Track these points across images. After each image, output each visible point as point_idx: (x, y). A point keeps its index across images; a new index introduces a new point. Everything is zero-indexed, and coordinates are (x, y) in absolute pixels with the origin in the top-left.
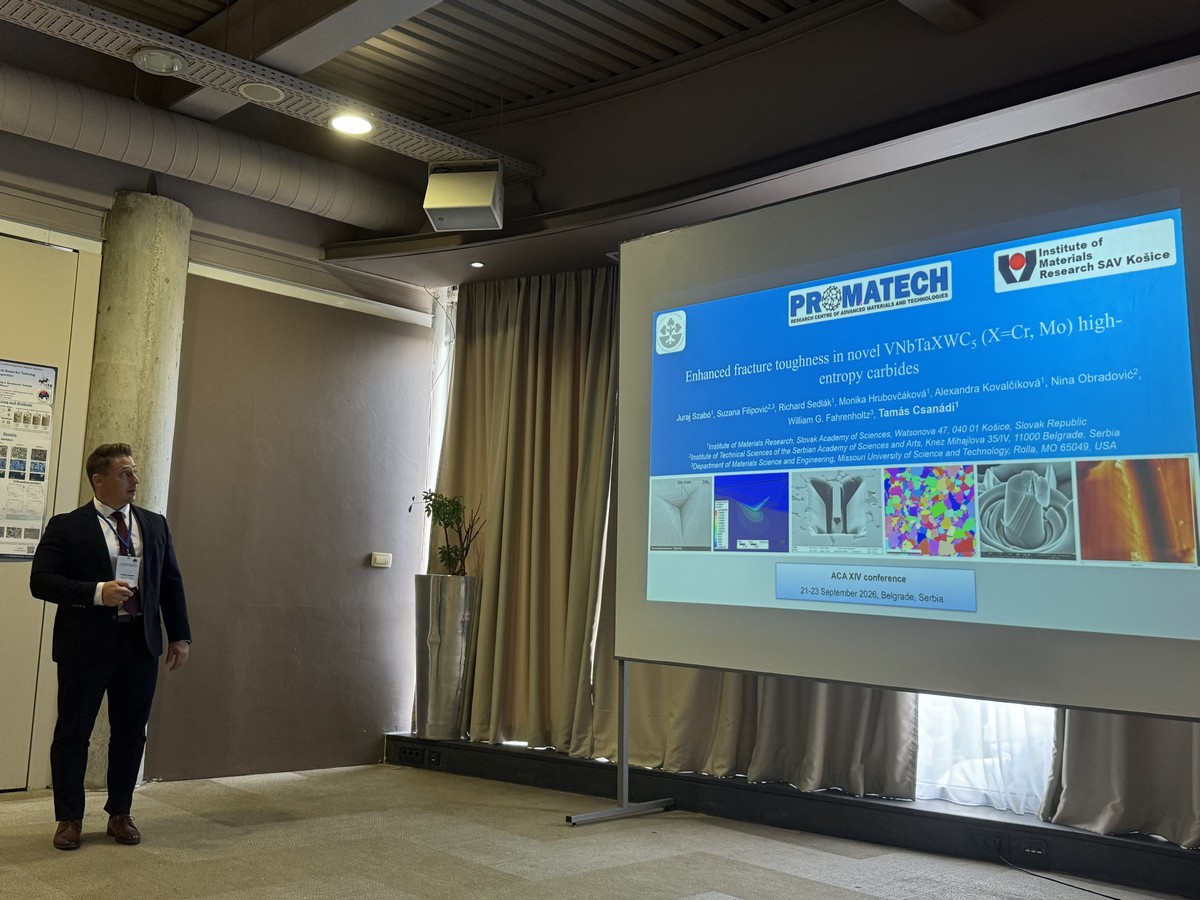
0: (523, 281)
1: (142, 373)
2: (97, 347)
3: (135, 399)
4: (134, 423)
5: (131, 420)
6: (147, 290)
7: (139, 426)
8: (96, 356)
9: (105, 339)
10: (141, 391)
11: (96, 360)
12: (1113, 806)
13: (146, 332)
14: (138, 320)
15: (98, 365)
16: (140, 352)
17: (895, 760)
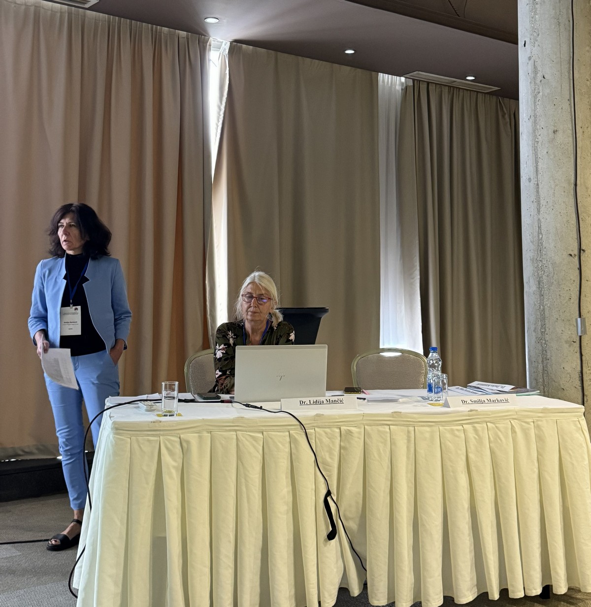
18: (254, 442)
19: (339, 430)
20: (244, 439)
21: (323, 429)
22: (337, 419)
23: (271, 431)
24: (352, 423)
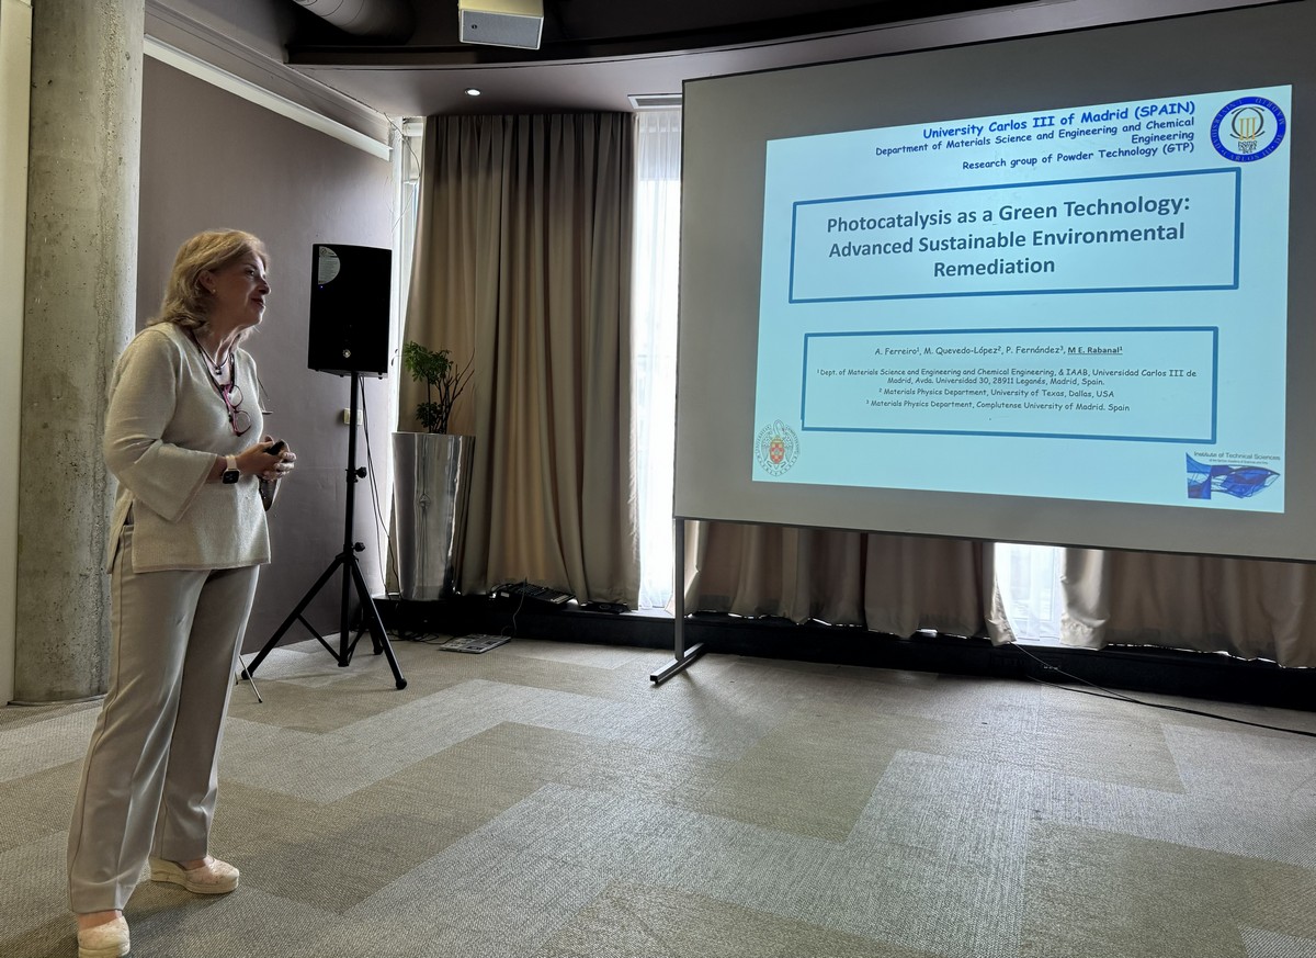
0: (510, 119)
1: (103, 174)
2: (35, 134)
3: (96, 208)
4: (98, 240)
5: (93, 236)
6: (103, 65)
7: (103, 244)
8: (35, 146)
9: (47, 123)
10: (104, 199)
11: (36, 153)
13: (106, 121)
14: (95, 102)
15: (40, 159)
16: (99, 149)
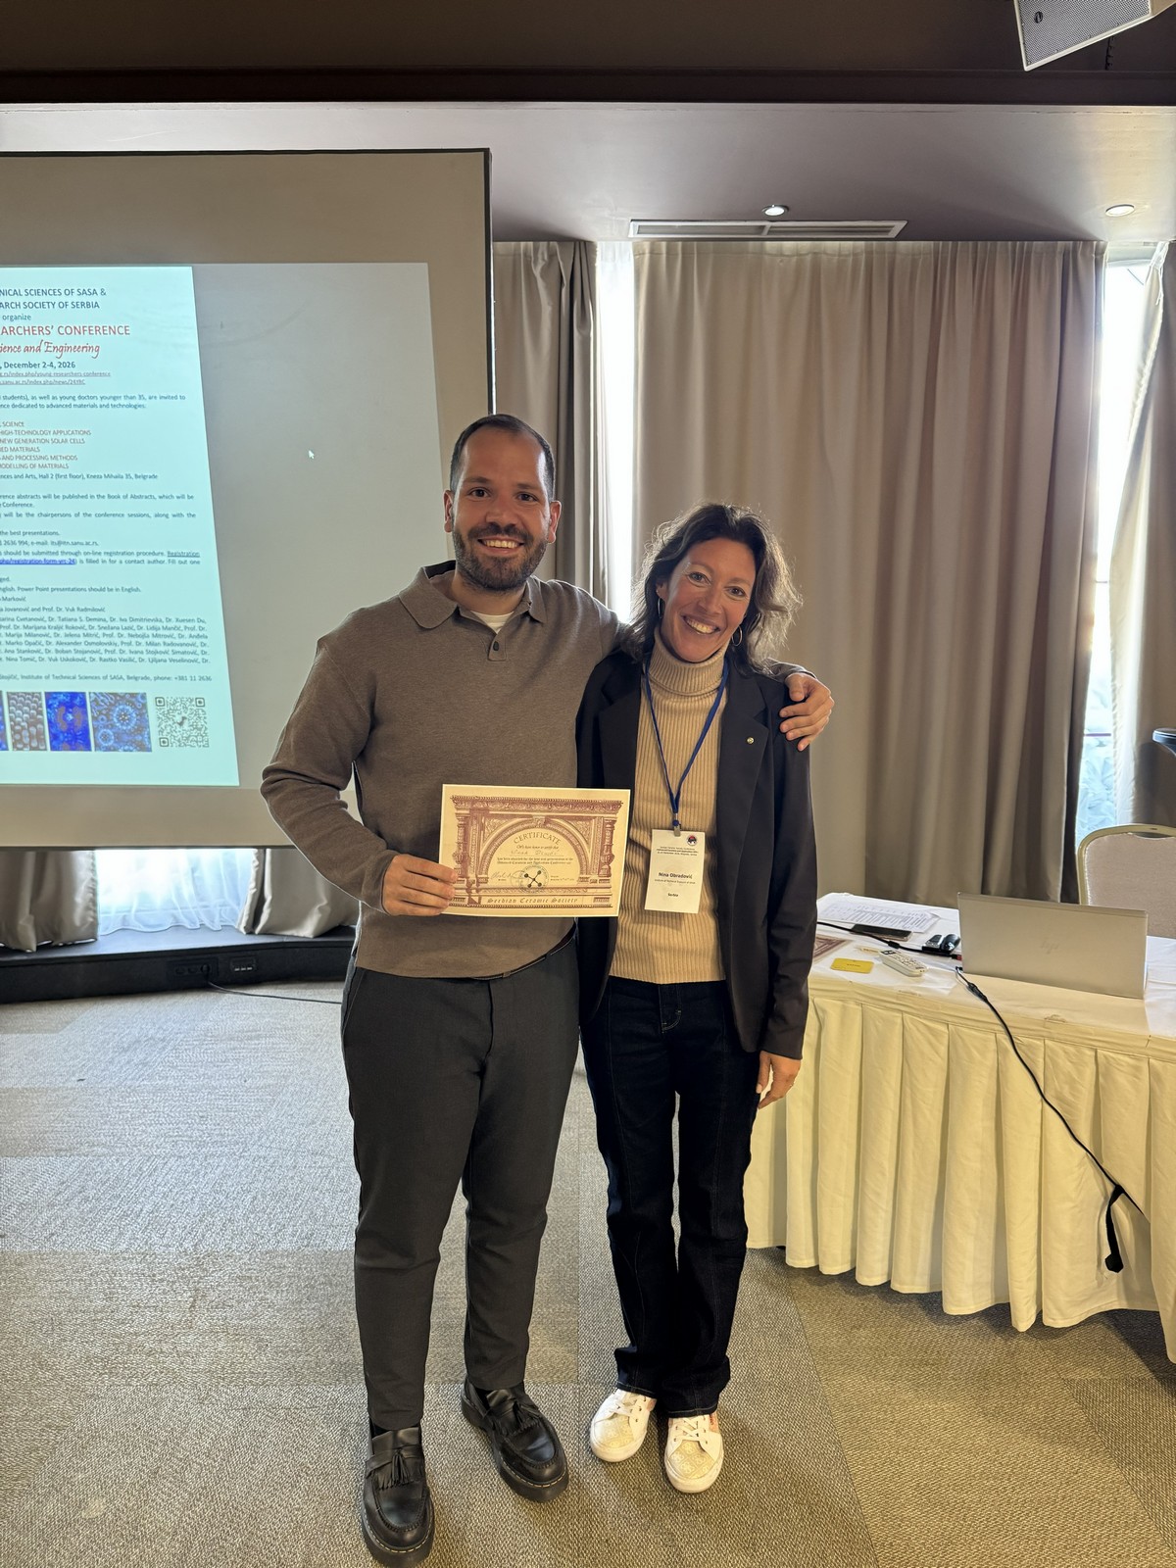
12: (320, 909)
17: (73, 904)
18: (930, 1036)
19: (1094, 1054)
20: (914, 1029)
21: (1062, 1045)
22: (1091, 1034)
23: (962, 1025)
24: (1121, 1048)
